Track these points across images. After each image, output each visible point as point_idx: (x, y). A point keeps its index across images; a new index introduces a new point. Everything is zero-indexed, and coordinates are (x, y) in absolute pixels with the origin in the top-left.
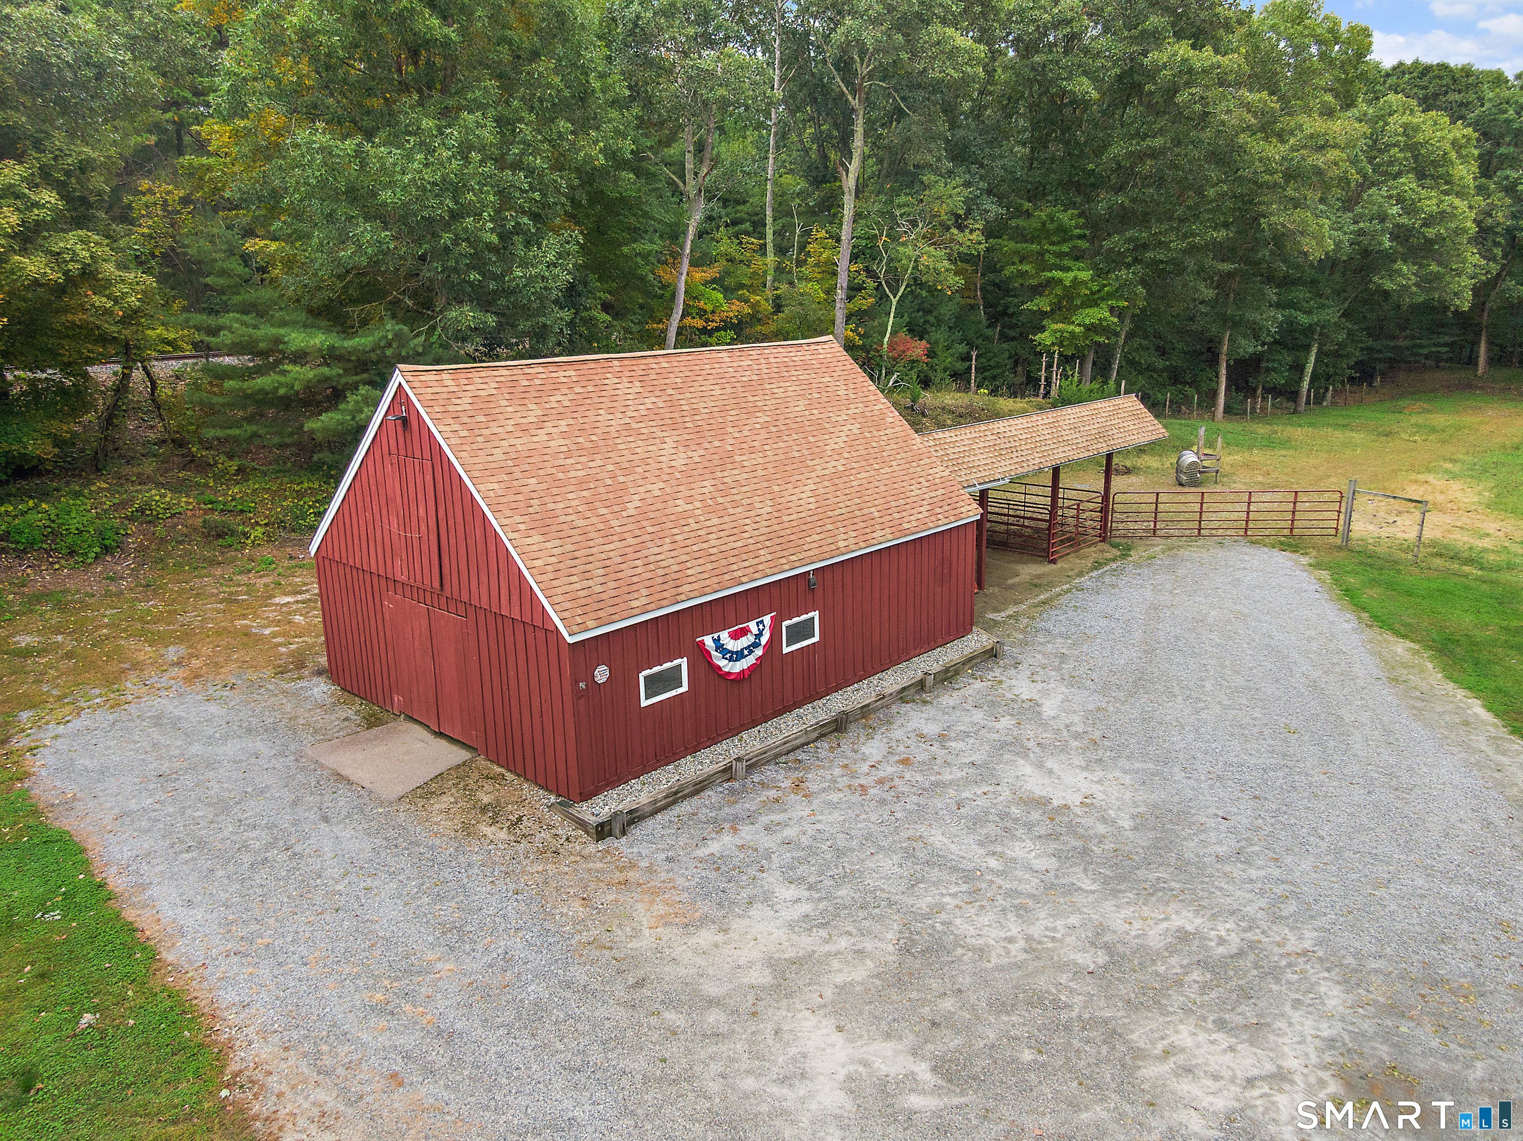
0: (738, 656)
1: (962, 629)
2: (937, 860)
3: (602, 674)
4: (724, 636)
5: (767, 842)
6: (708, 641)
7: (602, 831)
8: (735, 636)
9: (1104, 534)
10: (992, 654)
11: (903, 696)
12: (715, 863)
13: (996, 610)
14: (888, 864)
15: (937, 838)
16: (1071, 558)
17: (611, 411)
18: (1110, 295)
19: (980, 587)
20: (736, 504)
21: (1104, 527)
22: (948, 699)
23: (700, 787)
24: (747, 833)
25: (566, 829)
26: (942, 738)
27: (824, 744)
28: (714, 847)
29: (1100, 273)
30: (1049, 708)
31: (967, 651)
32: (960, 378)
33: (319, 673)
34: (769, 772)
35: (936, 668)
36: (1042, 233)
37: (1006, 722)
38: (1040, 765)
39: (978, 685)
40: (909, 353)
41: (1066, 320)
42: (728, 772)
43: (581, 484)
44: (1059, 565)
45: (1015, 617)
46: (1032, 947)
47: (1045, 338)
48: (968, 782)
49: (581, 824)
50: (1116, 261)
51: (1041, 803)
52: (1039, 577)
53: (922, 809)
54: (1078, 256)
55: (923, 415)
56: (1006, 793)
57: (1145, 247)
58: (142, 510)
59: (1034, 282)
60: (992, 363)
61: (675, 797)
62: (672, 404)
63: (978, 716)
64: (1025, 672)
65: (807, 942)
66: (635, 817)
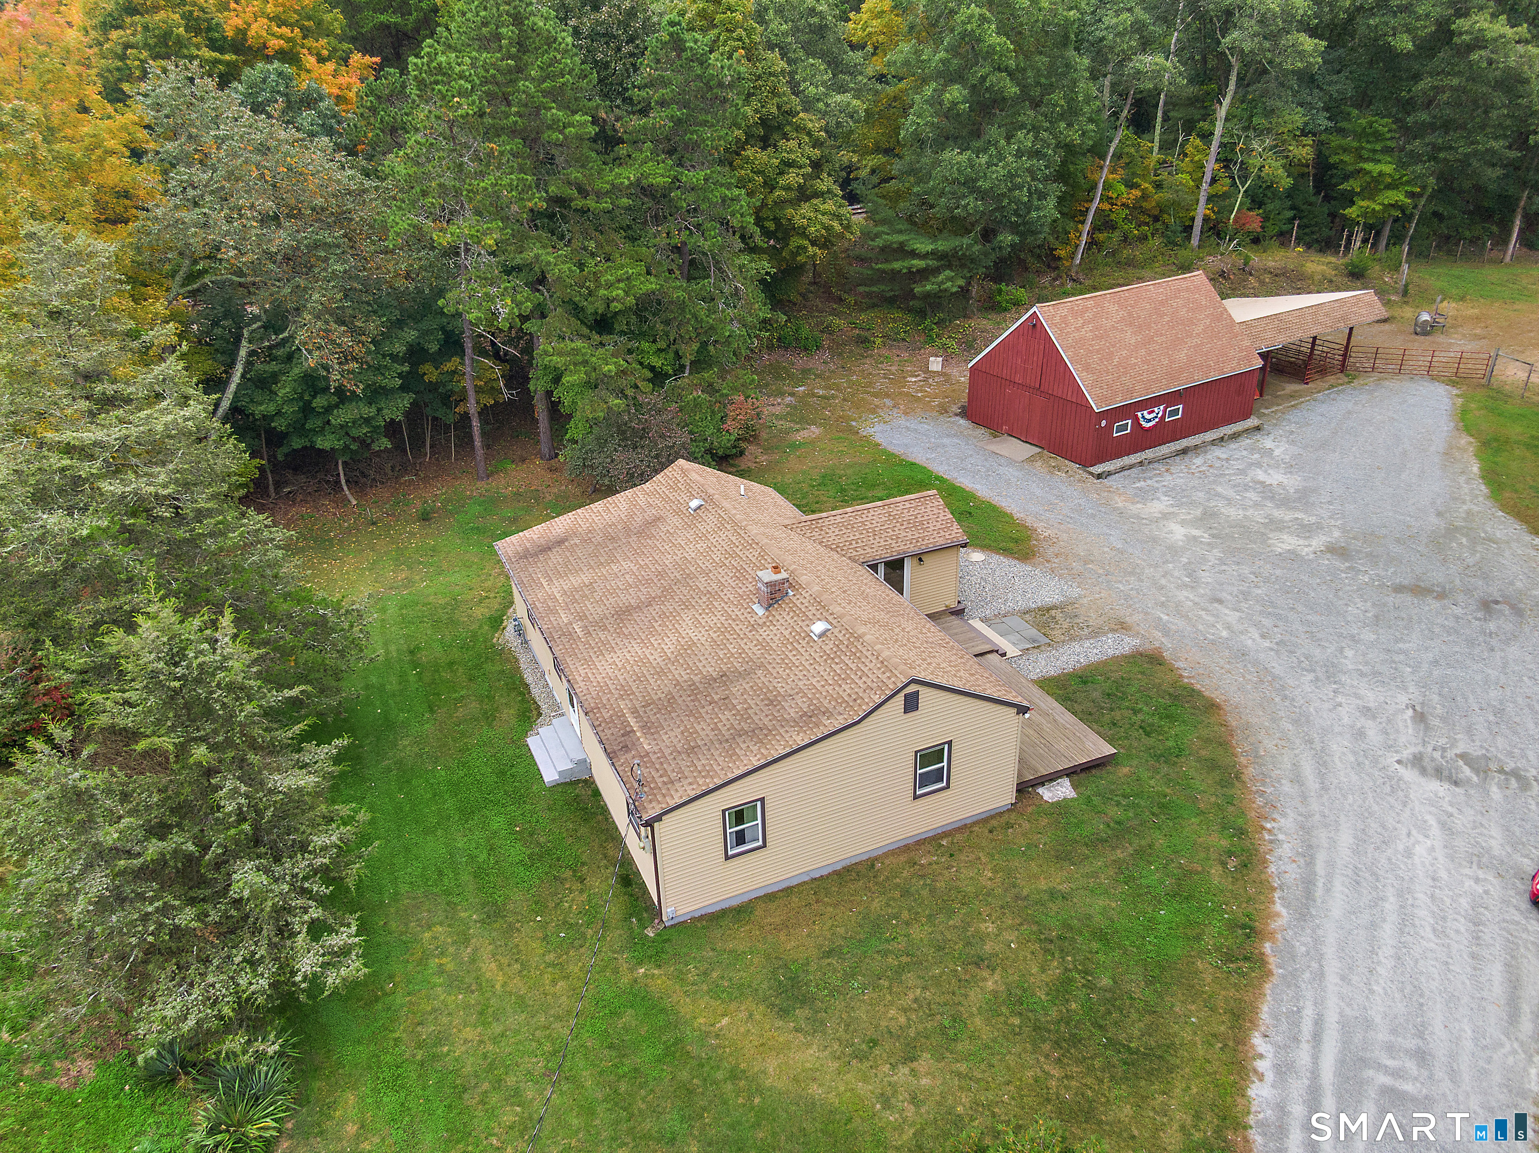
0: (1150, 420)
1: (1246, 416)
2: (1218, 495)
3: (1104, 423)
4: (1145, 413)
5: (1156, 485)
6: (1139, 414)
7: (1099, 476)
8: (1149, 413)
9: (1343, 368)
10: (1258, 428)
11: (1213, 442)
12: (1140, 489)
13: (1267, 408)
14: (1200, 494)
15: (1219, 489)
16: (1317, 382)
17: (1107, 319)
18: (1408, 183)
19: (1261, 395)
20: (1154, 360)
21: (1343, 365)
22: (1233, 446)
23: (1131, 467)
24: (1149, 482)
25: (1085, 475)
26: (1227, 460)
27: (1177, 458)
28: (1138, 485)
29: (1401, 165)
30: (1277, 452)
31: (1246, 427)
32: (1283, 238)
33: (956, 415)
34: (1156, 465)
35: (1230, 432)
36: (1361, 135)
37: (1256, 456)
38: (1266, 471)
39: (1248, 441)
40: (1247, 226)
41: (1371, 198)
42: (1141, 463)
43: (1098, 351)
44: (1310, 385)
45: (1275, 412)
46: (1245, 517)
47: (1352, 212)
48: (1234, 474)
49: (1091, 474)
50: (1415, 158)
51: (1262, 483)
52: (1295, 392)
53: (1215, 481)
54: (1387, 150)
55: (1251, 274)
56: (1249, 479)
57: (1440, 149)
58: (827, 327)
59: (1351, 168)
60: (1313, 223)
61: (1123, 469)
62: (1130, 314)
63: (1245, 453)
64: (1272, 437)
65: (1172, 510)
66: (1109, 474)
